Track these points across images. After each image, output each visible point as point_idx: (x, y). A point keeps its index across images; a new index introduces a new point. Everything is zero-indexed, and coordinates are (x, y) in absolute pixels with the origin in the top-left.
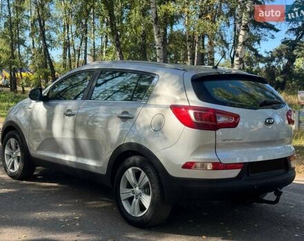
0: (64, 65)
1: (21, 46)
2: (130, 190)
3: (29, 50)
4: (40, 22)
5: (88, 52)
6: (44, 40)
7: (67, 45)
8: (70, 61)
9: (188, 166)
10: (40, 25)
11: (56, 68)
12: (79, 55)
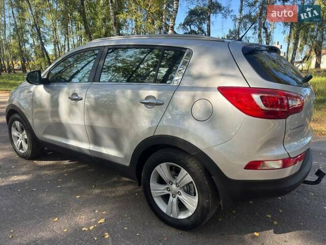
0: (56, 55)
1: (26, 44)
2: (164, 187)
3: (31, 46)
4: (36, 27)
5: (70, 47)
6: (41, 40)
7: (56, 43)
8: (59, 52)
9: (253, 165)
10: (37, 29)
11: (50, 57)
12: (65, 49)
